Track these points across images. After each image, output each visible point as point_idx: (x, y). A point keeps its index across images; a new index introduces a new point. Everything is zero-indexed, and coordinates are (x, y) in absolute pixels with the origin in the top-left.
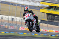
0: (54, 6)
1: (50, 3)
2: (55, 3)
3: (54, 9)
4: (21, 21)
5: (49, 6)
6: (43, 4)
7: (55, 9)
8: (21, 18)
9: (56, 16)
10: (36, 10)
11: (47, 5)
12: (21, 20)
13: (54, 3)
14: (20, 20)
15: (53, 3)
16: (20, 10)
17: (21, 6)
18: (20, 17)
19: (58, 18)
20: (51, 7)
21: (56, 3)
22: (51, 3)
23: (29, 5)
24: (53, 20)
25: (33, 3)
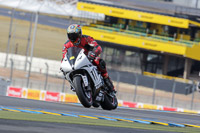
0: (122, 19)
1: (110, 5)
2: (127, 8)
3: (121, 26)
4: (9, 66)
5: (106, 16)
6: (87, 11)
7: (124, 28)
8: (10, 56)
9: (128, 53)
10: (60, 29)
11: (101, 12)
12: (9, 62)
13: (122, 8)
14: (6, 63)
15: (118, 7)
16: (8, 27)
17: (11, 15)
18: (7, 53)
19: (134, 59)
20: (111, 22)
21: (131, 9)
22: (114, 6)
23: (39, 13)
24: (119, 64)
25: (51, 5)
